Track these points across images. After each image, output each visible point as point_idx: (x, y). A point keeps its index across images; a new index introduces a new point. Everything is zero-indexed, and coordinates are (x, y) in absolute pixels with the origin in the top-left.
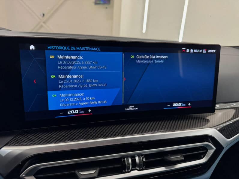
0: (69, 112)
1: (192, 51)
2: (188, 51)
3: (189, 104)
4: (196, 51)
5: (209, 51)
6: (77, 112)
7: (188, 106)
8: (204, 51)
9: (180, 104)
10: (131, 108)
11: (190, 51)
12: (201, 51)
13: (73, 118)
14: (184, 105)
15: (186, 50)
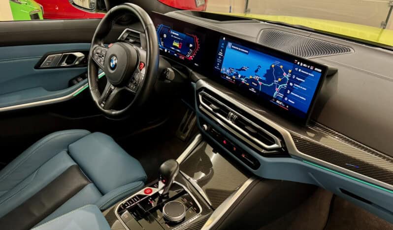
0: (227, 77)
1: (301, 64)
2: (299, 63)
3: (287, 107)
4: (305, 65)
5: (316, 69)
6: (229, 78)
7: (286, 107)
8: (312, 68)
9: (281, 103)
10: (253, 90)
11: (300, 64)
12: (309, 67)
13: (227, 81)
14: (284, 105)
15: (297, 62)
